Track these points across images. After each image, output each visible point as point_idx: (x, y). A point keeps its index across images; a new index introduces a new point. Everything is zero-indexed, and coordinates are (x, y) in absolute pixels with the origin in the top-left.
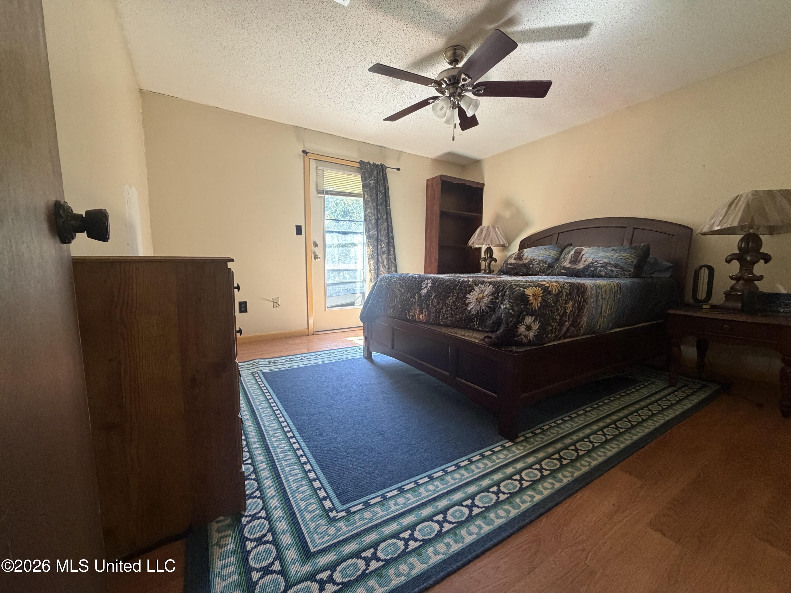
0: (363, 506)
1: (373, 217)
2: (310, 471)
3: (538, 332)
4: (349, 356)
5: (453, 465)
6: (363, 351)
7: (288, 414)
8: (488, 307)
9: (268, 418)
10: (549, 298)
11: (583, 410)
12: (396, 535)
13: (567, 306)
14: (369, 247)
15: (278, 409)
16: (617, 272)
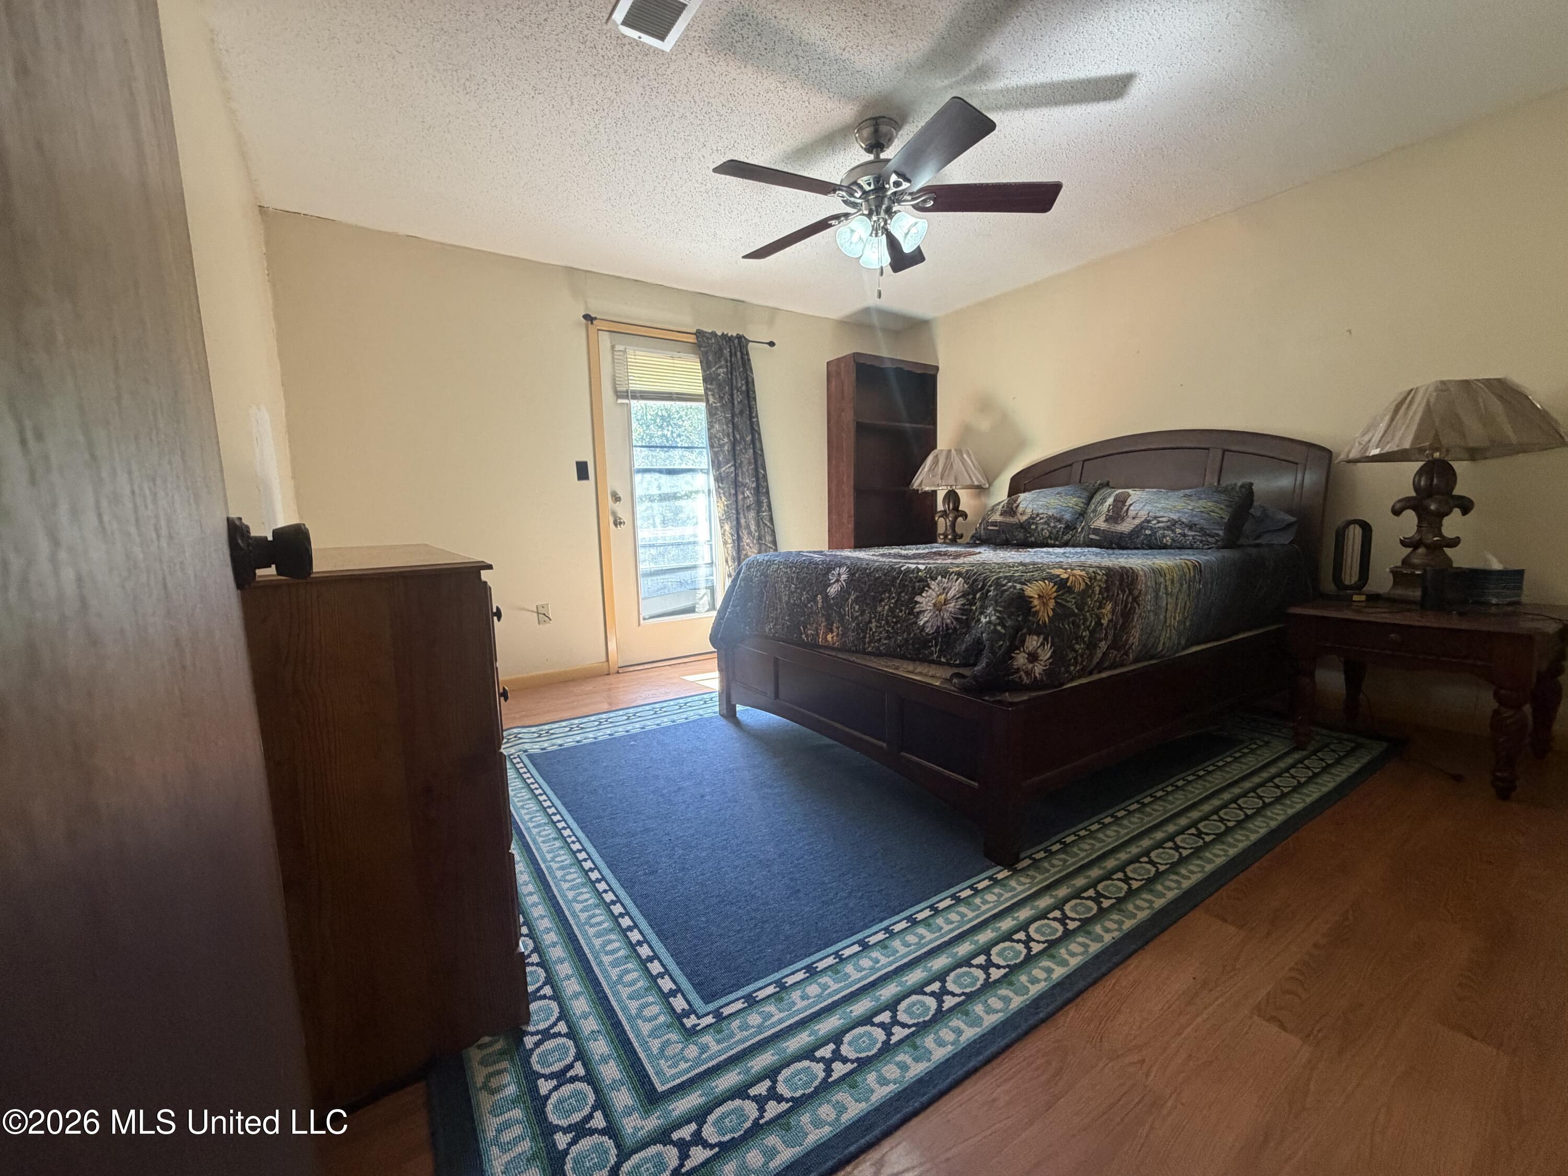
0: (743, 1003)
1: (726, 440)
2: (639, 943)
3: (1051, 664)
4: (691, 713)
5: (904, 919)
6: (718, 703)
7: (587, 836)
8: (956, 619)
9: (551, 844)
10: (1068, 599)
11: (1138, 802)
12: (808, 1054)
13: (1104, 611)
14: (721, 498)
15: (566, 826)
16: (1194, 539)
